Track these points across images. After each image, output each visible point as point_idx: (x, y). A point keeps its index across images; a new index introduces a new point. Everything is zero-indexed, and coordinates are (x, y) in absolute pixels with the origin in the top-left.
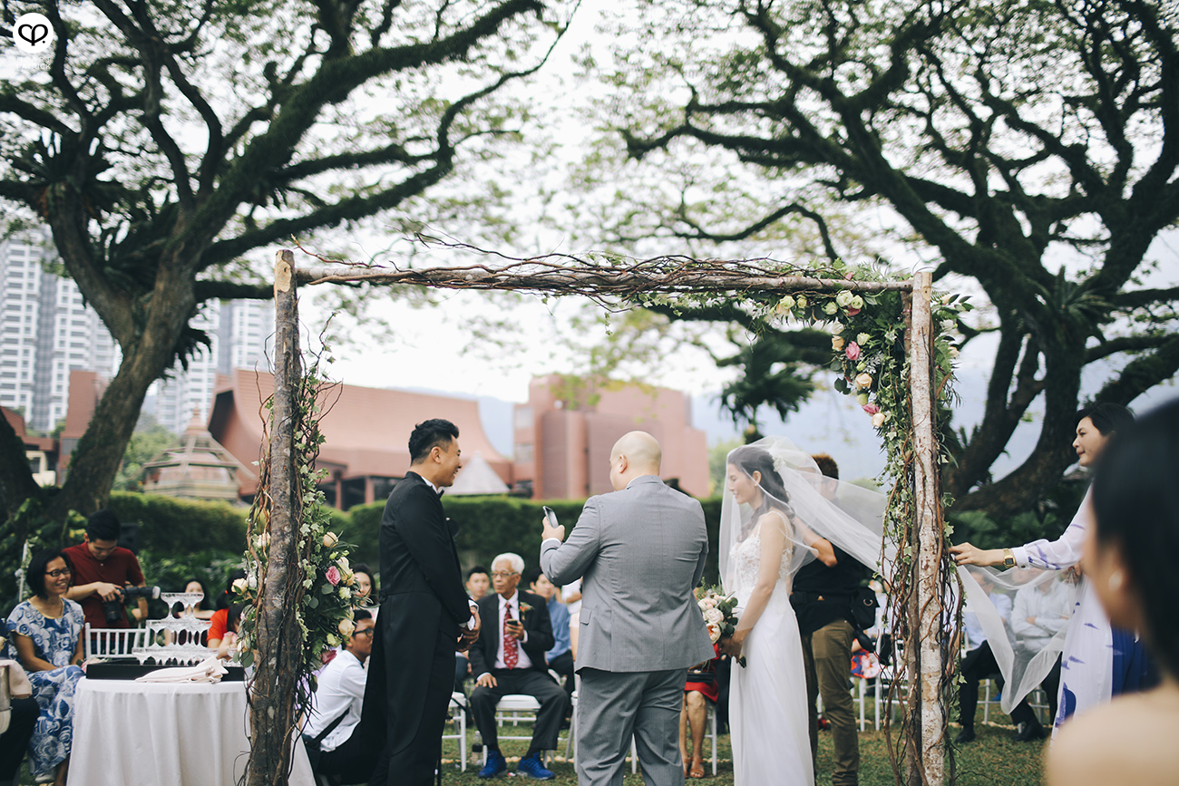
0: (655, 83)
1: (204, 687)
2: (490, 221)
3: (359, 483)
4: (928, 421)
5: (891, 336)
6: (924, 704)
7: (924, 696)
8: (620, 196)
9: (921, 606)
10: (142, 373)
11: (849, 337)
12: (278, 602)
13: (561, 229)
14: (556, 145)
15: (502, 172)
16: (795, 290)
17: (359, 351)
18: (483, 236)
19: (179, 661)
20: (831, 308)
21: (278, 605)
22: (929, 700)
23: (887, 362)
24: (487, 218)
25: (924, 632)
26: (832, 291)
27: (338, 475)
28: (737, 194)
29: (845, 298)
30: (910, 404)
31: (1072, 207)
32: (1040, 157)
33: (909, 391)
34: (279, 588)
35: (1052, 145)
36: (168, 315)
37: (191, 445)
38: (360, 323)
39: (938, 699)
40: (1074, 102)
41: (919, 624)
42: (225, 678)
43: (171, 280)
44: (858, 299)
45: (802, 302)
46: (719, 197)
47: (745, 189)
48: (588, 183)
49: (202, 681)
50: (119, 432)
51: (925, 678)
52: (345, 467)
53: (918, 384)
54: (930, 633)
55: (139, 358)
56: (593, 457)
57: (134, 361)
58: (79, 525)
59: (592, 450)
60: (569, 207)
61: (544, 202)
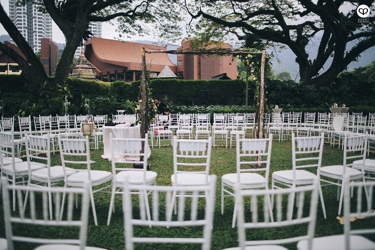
1: (128, 128)
4: (263, 80)
5: (258, 63)
6: (260, 131)
7: (260, 130)
9: (260, 114)
11: (250, 63)
12: (145, 112)
16: (239, 54)
17: (133, 34)
19: (121, 123)
20: (246, 57)
21: (145, 113)
22: (261, 131)
23: (257, 68)
25: (260, 119)
26: (247, 54)
27: (124, 71)
29: (249, 56)
30: (260, 76)
33: (260, 74)
34: (145, 110)
37: (81, 62)
38: (132, 26)
39: (262, 130)
41: (260, 117)
42: (131, 126)
44: (252, 56)
45: (241, 56)
49: (127, 126)
51: (260, 127)
53: (262, 73)
54: (261, 119)
56: (201, 65)
57: (71, 42)
58: (60, 88)
59: (201, 63)
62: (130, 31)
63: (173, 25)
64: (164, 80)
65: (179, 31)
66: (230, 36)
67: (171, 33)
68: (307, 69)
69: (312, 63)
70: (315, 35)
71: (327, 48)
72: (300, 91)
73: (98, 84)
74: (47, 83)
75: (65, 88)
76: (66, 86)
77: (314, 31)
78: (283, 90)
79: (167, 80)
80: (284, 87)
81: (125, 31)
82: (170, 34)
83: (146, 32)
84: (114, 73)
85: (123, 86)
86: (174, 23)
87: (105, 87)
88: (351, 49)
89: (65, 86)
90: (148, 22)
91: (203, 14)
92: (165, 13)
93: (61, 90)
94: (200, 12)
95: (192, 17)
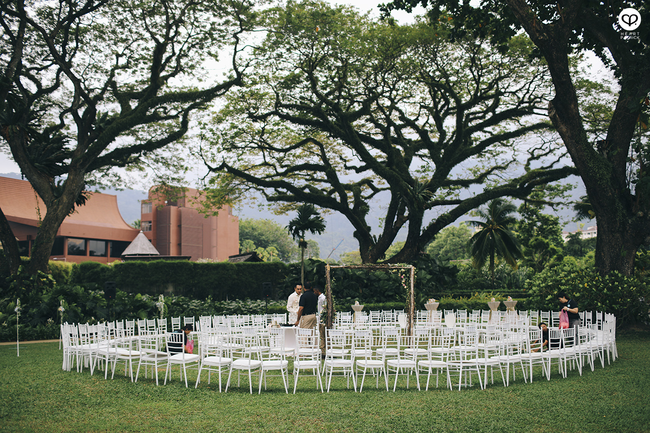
10: (62, 213)
26: (401, 269)
36: (74, 190)
46: (276, 128)
48: (219, 121)
55: (60, 207)
56: (183, 229)
57: (58, 208)
58: (43, 277)
59: (182, 226)
60: (211, 130)
61: (201, 129)
66: (252, 194)
68: (370, 248)
69: (377, 239)
70: (374, 196)
71: (395, 220)
72: (368, 279)
74: (22, 268)
75: (49, 277)
76: (50, 273)
77: (372, 192)
78: (345, 278)
80: (346, 274)
83: (128, 185)
85: (99, 269)
86: (175, 173)
87: (58, 269)
88: (428, 225)
89: (48, 274)
90: (130, 170)
91: (227, 167)
92: (162, 158)
93: (45, 279)
94: (224, 165)
95: (208, 170)
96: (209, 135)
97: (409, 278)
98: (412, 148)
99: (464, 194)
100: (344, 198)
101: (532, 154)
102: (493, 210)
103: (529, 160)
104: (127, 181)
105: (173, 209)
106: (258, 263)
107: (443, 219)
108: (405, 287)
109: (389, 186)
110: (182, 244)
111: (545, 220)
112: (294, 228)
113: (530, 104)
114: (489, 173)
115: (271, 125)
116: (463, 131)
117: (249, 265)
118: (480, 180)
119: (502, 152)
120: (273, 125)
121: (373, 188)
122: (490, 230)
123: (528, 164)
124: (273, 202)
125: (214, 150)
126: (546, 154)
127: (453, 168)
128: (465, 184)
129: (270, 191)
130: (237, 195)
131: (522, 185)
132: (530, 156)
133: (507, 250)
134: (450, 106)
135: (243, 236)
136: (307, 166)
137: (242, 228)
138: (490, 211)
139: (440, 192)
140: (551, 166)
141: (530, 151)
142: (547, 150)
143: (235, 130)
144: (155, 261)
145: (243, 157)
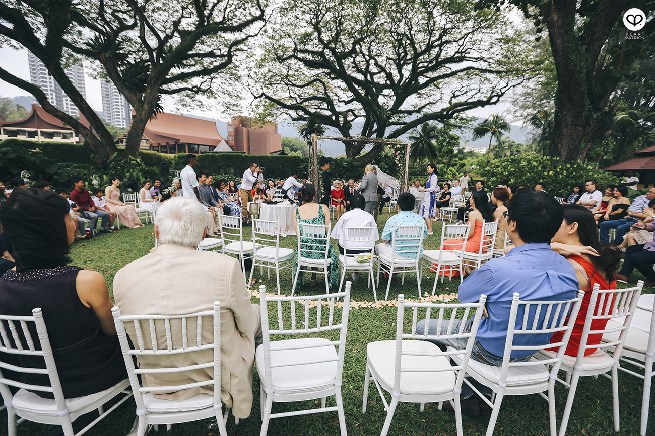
0: (283, 40)
2: (232, 74)
3: (183, 145)
8: (269, 71)
10: (145, 117)
13: (253, 79)
14: (254, 54)
15: (237, 61)
17: (193, 109)
18: (230, 79)
24: (231, 73)
26: (396, 144)
27: (176, 142)
28: (301, 73)
31: (386, 86)
32: (379, 73)
35: (383, 69)
36: (152, 100)
38: (193, 101)
40: (389, 59)
43: (151, 89)
46: (296, 74)
47: (304, 72)
48: (261, 66)
50: (140, 134)
52: (179, 140)
55: (143, 112)
58: (133, 160)
60: (256, 73)
61: (249, 71)
62: (190, 106)
63: (235, 103)
64: (230, 154)
65: (241, 109)
67: (233, 110)
68: (352, 149)
70: (355, 120)
71: (368, 133)
73: (160, 156)
74: (117, 154)
75: (138, 160)
76: (139, 158)
79: (232, 154)
81: (184, 105)
82: (231, 111)
83: (208, 108)
84: (165, 144)
86: (235, 101)
89: (137, 158)
90: (209, 98)
91: (265, 95)
92: (227, 90)
93: (134, 162)
94: (263, 94)
95: (254, 97)
96: (254, 76)
97: (404, 155)
98: (381, 88)
99: (408, 119)
100: (337, 118)
101: (454, 94)
102: (424, 129)
103: (452, 97)
104: (207, 106)
105: (245, 129)
106: (284, 156)
107: (398, 132)
108: (399, 165)
109: (365, 114)
110: (251, 148)
111: (452, 138)
112: (304, 133)
113: (461, 55)
114: (424, 107)
115: (294, 71)
116: (415, 74)
117: (279, 157)
118: (419, 111)
119: (434, 94)
120: (295, 71)
121: (354, 114)
122: (421, 142)
123: (451, 100)
124: (296, 122)
125: (258, 86)
126: (462, 94)
127: (407, 98)
128: (409, 113)
129: (293, 113)
130: (275, 118)
131: (447, 113)
132: (453, 95)
133: (430, 154)
134: (407, 58)
135: (284, 145)
136: (315, 98)
137: (283, 141)
138: (422, 130)
139: (394, 119)
140: (467, 101)
141: (453, 92)
142: (463, 92)
143: (271, 74)
144: (221, 154)
145: (277, 93)
